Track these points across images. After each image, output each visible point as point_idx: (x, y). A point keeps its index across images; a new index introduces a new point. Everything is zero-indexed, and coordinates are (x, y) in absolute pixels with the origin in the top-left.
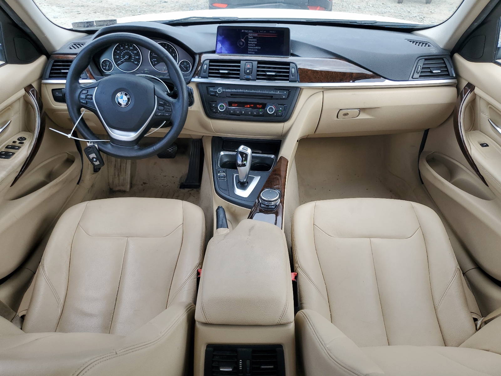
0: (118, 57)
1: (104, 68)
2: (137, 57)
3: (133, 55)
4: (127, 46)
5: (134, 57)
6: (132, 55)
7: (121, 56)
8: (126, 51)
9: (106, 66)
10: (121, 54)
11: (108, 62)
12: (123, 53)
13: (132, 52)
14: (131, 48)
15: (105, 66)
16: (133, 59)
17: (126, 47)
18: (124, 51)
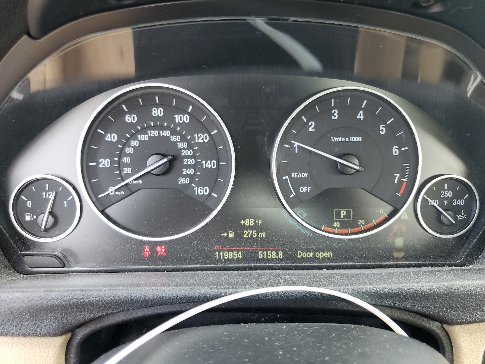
0: (105, 163)
1: (28, 218)
2: (211, 164)
3: (190, 153)
4: (157, 106)
5: (192, 162)
6: (185, 153)
7: (127, 160)
8: (154, 133)
9: (37, 211)
10: (122, 150)
11: (50, 190)
12: (134, 143)
13: (184, 139)
14: (182, 119)
15: (31, 211)
16: (191, 171)
17: (157, 112)
18: (144, 131)
